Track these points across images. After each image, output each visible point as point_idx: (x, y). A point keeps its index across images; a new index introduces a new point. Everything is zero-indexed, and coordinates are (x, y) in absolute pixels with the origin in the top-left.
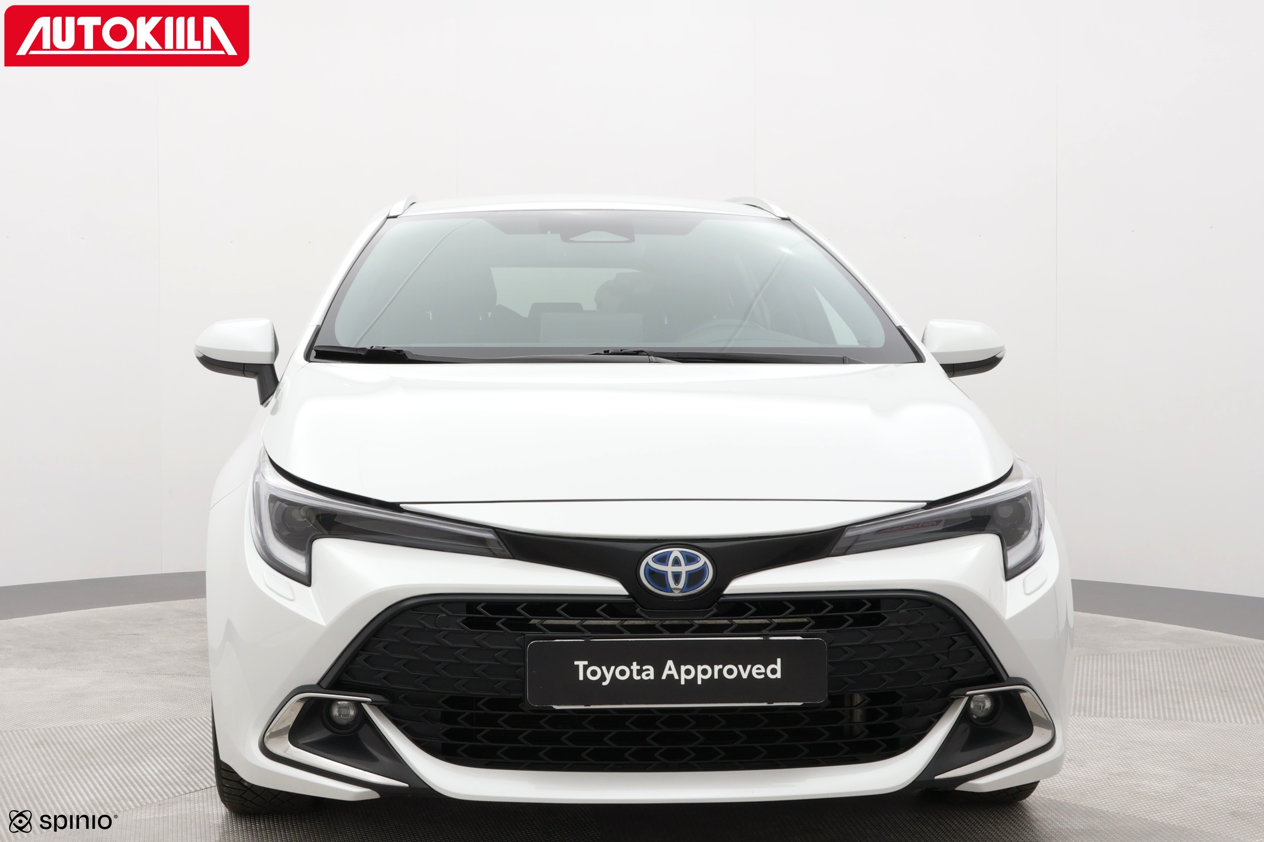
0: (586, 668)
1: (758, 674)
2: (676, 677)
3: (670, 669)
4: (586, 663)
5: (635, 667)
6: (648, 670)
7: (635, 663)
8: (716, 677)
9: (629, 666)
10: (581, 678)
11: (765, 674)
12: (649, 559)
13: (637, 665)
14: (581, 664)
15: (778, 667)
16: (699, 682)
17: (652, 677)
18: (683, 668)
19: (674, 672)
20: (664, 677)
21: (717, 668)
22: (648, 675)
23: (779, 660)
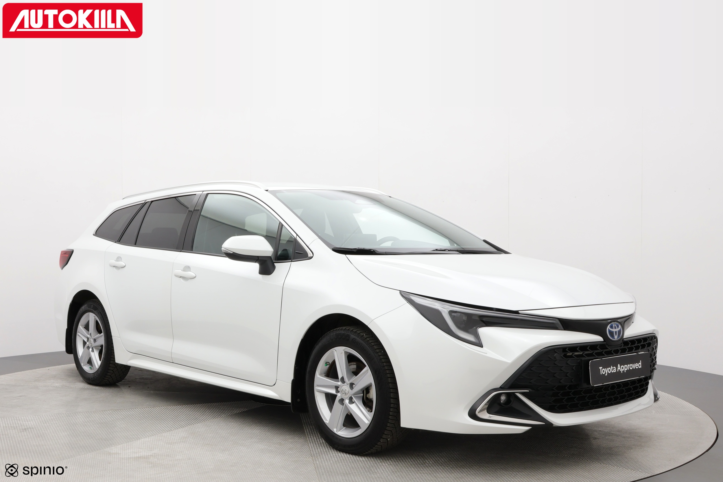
0: (602, 369)
1: (637, 367)
2: (620, 370)
3: (619, 368)
4: (602, 368)
5: (612, 368)
6: (614, 368)
7: (612, 366)
8: (628, 369)
9: (610, 367)
10: (601, 374)
11: (638, 366)
12: (608, 327)
13: (612, 367)
14: (601, 368)
15: (640, 363)
16: (625, 372)
17: (615, 371)
18: (622, 366)
19: (620, 369)
20: (618, 371)
21: (628, 365)
22: (615, 370)
23: (641, 361)
